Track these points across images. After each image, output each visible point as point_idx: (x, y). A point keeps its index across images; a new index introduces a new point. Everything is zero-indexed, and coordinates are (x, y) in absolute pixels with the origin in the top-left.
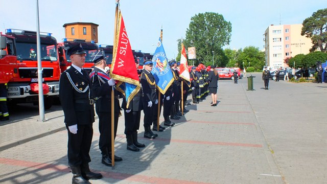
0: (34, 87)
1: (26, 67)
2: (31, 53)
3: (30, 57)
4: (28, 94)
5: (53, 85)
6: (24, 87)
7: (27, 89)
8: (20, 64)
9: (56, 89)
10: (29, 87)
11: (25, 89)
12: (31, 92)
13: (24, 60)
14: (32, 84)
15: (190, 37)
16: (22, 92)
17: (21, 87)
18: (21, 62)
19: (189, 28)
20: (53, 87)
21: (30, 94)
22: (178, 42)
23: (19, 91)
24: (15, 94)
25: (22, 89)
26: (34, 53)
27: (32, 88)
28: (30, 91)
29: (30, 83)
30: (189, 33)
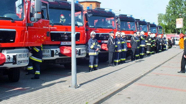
0: (63, 50)
1: (57, 31)
2: (61, 18)
3: (60, 22)
4: (58, 57)
5: (80, 49)
6: (54, 50)
7: (57, 52)
8: (52, 28)
9: (82, 52)
10: (58, 49)
11: (55, 52)
12: (61, 54)
13: (55, 24)
14: (62, 47)
15: (169, 12)
16: (53, 54)
17: (52, 49)
18: (53, 26)
19: (168, 5)
20: (79, 50)
21: (60, 56)
22: (158, 16)
23: (50, 53)
24: (47, 56)
25: (52, 52)
26: (64, 19)
27: (62, 51)
28: (59, 53)
29: (59, 46)
30: (168, 8)
